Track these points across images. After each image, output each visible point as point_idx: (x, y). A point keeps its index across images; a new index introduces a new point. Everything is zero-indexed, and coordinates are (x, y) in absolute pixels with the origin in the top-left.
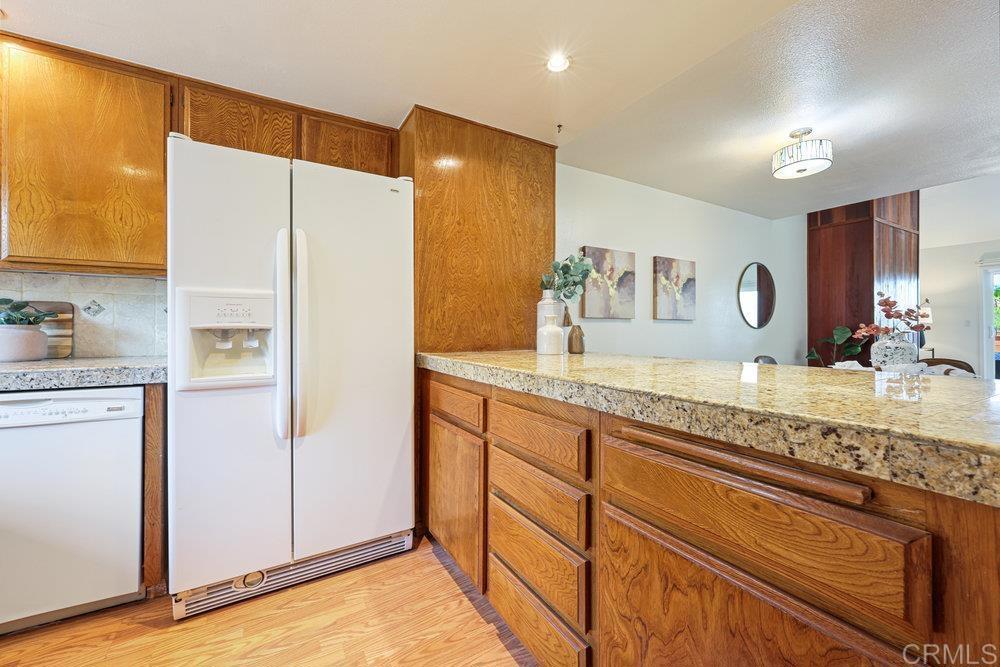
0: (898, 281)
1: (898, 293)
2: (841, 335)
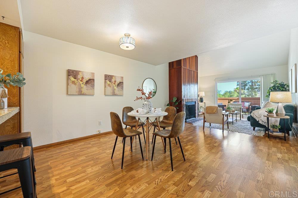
0: (191, 85)
1: (191, 88)
2: (175, 100)
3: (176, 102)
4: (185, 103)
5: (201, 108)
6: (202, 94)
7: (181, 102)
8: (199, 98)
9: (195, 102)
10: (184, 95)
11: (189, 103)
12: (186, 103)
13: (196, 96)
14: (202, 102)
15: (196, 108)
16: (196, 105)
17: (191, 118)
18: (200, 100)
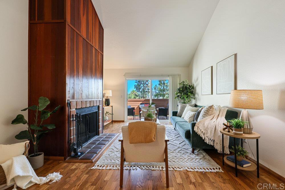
2: (43, 104)
3: (44, 112)
4: (73, 111)
5: (107, 114)
6: (109, 94)
7: (63, 109)
8: (104, 100)
9: (99, 107)
10: (71, 92)
11: (87, 110)
12: (79, 112)
13: (100, 96)
14: (108, 105)
15: (100, 117)
16: (101, 112)
17: (90, 138)
18: (106, 102)
